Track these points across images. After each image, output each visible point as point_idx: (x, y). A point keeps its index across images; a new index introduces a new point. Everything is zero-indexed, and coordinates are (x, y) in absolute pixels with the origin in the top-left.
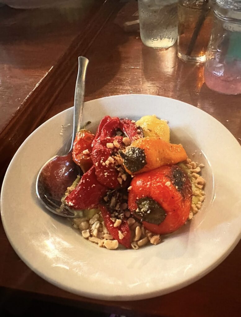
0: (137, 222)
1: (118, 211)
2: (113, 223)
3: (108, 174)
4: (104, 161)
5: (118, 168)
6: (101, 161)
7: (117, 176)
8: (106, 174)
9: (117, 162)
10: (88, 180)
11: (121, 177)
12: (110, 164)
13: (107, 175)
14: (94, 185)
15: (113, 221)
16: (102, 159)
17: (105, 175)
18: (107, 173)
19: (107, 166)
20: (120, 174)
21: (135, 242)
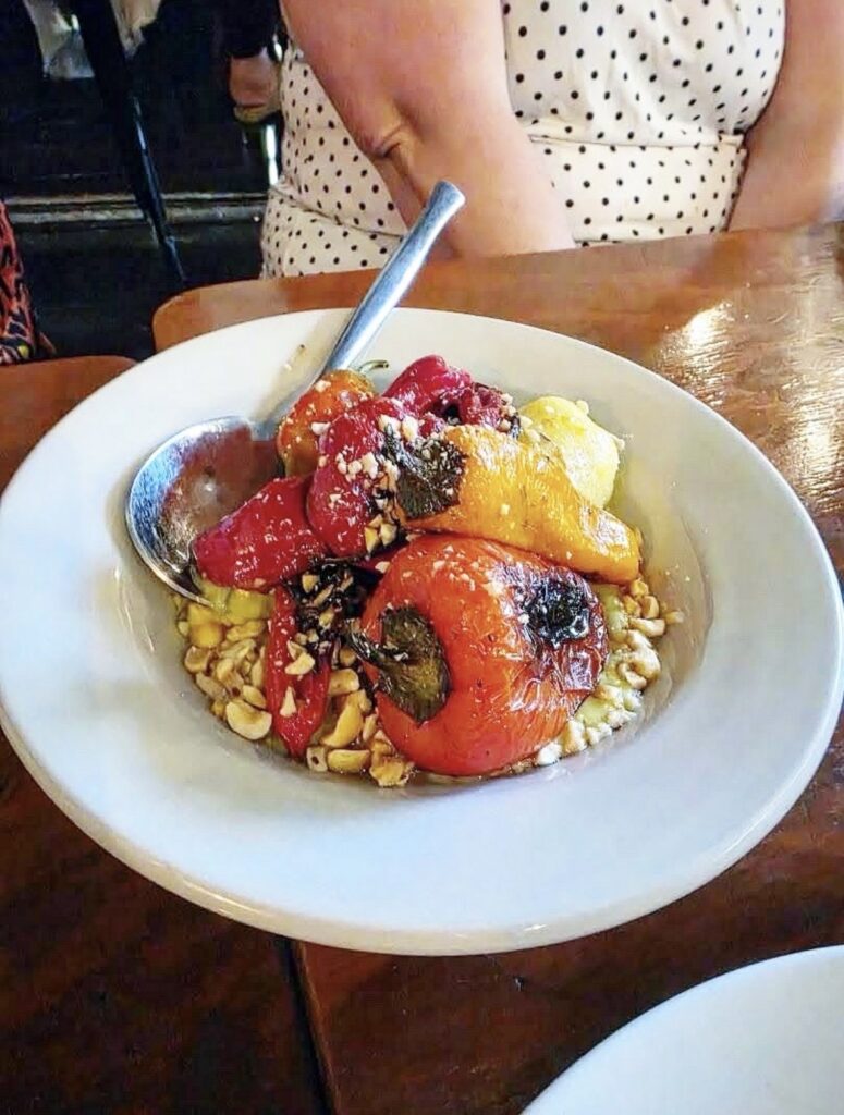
0: (363, 692)
1: (322, 632)
2: (288, 660)
3: (340, 502)
4: (348, 459)
5: (381, 498)
6: (340, 457)
7: (365, 520)
8: (334, 497)
9: (386, 478)
10: (279, 498)
11: (378, 529)
12: (362, 475)
13: (336, 503)
14: (289, 521)
15: (293, 653)
16: (345, 453)
17: (330, 501)
18: (339, 496)
19: (348, 478)
20: (378, 519)
21: (322, 750)
